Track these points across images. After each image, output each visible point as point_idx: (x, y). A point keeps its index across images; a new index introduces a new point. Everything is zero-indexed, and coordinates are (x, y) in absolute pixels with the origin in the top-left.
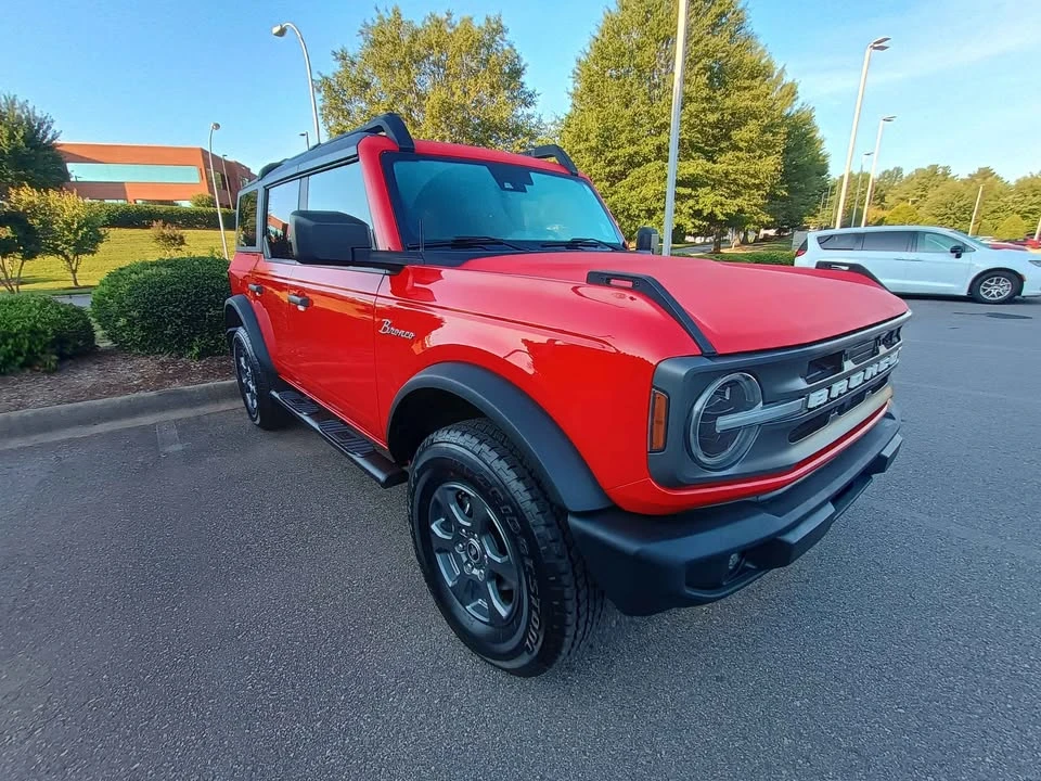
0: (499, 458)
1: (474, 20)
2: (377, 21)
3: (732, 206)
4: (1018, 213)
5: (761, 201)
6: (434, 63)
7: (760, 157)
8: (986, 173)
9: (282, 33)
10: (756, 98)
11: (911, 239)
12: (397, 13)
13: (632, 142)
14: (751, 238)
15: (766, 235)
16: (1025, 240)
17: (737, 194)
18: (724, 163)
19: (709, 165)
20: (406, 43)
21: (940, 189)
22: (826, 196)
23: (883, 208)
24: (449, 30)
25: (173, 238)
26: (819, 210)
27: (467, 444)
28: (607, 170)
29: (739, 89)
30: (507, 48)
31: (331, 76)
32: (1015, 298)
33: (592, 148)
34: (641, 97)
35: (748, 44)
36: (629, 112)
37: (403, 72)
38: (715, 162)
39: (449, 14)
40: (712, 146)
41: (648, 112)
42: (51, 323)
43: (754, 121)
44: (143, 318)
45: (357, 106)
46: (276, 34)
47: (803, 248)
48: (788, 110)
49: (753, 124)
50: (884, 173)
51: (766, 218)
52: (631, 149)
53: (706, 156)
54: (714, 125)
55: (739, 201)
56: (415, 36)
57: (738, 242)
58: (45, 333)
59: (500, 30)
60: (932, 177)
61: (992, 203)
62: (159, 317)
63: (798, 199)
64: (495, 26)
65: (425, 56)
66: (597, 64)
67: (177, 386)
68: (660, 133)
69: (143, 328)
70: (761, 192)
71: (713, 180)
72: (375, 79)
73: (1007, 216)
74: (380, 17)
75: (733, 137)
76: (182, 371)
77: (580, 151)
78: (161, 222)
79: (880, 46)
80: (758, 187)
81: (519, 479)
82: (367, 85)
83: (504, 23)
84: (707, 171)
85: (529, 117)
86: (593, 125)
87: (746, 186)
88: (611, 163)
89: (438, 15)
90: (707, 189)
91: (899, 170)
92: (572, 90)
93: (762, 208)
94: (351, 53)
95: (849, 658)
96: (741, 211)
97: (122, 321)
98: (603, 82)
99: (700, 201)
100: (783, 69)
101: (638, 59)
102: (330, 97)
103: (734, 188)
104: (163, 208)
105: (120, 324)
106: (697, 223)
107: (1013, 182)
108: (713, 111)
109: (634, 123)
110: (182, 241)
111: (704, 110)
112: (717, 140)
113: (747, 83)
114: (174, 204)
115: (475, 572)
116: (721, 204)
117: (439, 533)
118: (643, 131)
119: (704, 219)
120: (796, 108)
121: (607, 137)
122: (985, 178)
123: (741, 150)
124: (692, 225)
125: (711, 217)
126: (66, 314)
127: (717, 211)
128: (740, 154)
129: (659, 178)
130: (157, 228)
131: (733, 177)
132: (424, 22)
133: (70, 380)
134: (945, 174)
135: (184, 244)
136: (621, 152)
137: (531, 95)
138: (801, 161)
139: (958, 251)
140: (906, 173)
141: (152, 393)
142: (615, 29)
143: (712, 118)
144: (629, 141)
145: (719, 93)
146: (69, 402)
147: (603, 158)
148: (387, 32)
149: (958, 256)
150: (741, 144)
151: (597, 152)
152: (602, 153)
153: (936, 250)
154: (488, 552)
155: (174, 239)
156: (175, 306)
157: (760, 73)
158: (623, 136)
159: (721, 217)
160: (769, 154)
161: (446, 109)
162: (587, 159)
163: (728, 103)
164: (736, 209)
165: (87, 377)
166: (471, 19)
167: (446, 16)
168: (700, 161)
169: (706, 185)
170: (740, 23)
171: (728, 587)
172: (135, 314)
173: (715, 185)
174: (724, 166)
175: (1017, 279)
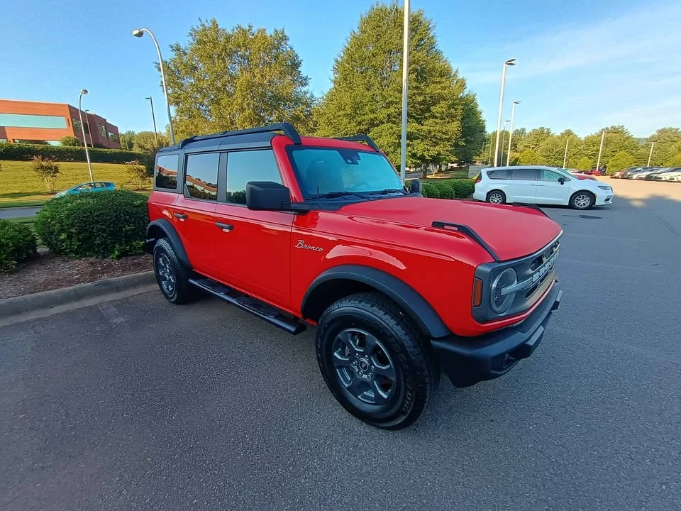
0: (385, 314)
1: (267, 31)
2: (201, 28)
3: (434, 151)
4: (586, 155)
5: (450, 148)
6: (241, 56)
7: (448, 122)
8: (569, 133)
9: (140, 34)
10: (444, 88)
11: (537, 174)
12: (214, 22)
13: (372, 111)
14: (443, 168)
15: (452, 167)
16: (592, 171)
17: (436, 144)
18: (428, 126)
19: (419, 127)
20: (223, 43)
21: (546, 142)
22: (485, 144)
23: (516, 151)
24: (250, 37)
25: (49, 168)
26: (481, 153)
27: (364, 307)
28: (358, 128)
29: (434, 83)
30: (289, 49)
31: (169, 61)
32: (592, 207)
33: (348, 115)
34: (377, 85)
35: (437, 56)
36: (370, 93)
37: (221, 61)
38: (422, 125)
39: (250, 27)
40: (420, 115)
41: (381, 94)
42: (11, 238)
43: (444, 102)
44: (79, 233)
45: (189, 81)
46: (135, 35)
47: (480, 178)
48: (461, 94)
49: (443, 103)
50: (516, 131)
51: (454, 158)
52: (372, 116)
53: (417, 121)
54: (421, 103)
55: (437, 148)
56: (228, 38)
57: (436, 171)
58: (7, 245)
59: (284, 38)
60: (542, 134)
61: (573, 150)
62: (90, 232)
63: (470, 146)
64: (280, 35)
65: (235, 52)
66: (349, 64)
67: (105, 278)
68: (389, 107)
69: (79, 240)
70: (450, 143)
71: (422, 135)
72: (201, 65)
73: (582, 157)
74: (203, 25)
75: (432, 110)
76: (106, 268)
77: (340, 116)
78: (40, 157)
79: (510, 63)
80: (448, 140)
81: (397, 324)
82: (196, 68)
83: (286, 34)
84: (418, 130)
85: (305, 93)
86: (347, 100)
87: (441, 139)
88: (360, 123)
89: (243, 26)
90: (419, 141)
91: (523, 129)
92: (333, 78)
93: (451, 152)
94: (183, 47)
95: (550, 404)
96: (439, 154)
97: (63, 236)
98: (353, 75)
99: (415, 148)
100: (457, 71)
101: (374, 62)
102: (169, 75)
103: (434, 140)
104: (40, 147)
105: (62, 237)
106: (414, 161)
107: (583, 139)
108: (420, 95)
109: (373, 100)
110: (56, 170)
111: (414, 94)
112: (423, 111)
113: (438, 80)
114: (47, 143)
115: (365, 376)
116: (428, 150)
117: (339, 357)
118: (379, 105)
119: (418, 159)
120: (466, 93)
121: (357, 107)
122: (569, 136)
123: (437, 118)
124: (410, 162)
125: (422, 158)
126: (20, 232)
127: (426, 154)
128: (437, 121)
129: (390, 134)
130: (36, 162)
131: (433, 134)
132: (233, 30)
133: (27, 278)
134: (548, 133)
135: (58, 172)
136: (366, 117)
137: (305, 80)
138: (470, 124)
139: (562, 181)
140: (527, 131)
141: (90, 284)
142: (358, 44)
143: (420, 99)
144: (370, 111)
145: (422, 84)
146: (31, 293)
147: (355, 120)
148: (209, 35)
149: (562, 183)
150: (437, 115)
151: (351, 117)
152: (354, 117)
153: (550, 179)
154: (375, 364)
155: (51, 169)
156: (102, 225)
157: (445, 73)
158: (367, 108)
159: (428, 158)
160: (453, 121)
161: (250, 86)
162: (345, 121)
163: (428, 90)
164: (437, 153)
165: (38, 275)
166: (265, 30)
167: (248, 28)
168: (414, 124)
169: (418, 138)
170: (432, 45)
171: (506, 369)
172: (73, 230)
173: (424, 138)
174: (428, 127)
175: (592, 196)
